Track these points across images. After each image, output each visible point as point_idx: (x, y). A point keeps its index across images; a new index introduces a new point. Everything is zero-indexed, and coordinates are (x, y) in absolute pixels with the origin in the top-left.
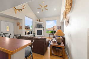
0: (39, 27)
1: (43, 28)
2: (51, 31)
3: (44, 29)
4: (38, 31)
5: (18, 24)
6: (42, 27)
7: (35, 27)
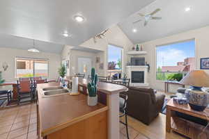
0: (137, 64)
1: (148, 65)
2: (173, 75)
3: (149, 69)
4: (133, 72)
5: (97, 61)
6: (143, 65)
7: (128, 65)
